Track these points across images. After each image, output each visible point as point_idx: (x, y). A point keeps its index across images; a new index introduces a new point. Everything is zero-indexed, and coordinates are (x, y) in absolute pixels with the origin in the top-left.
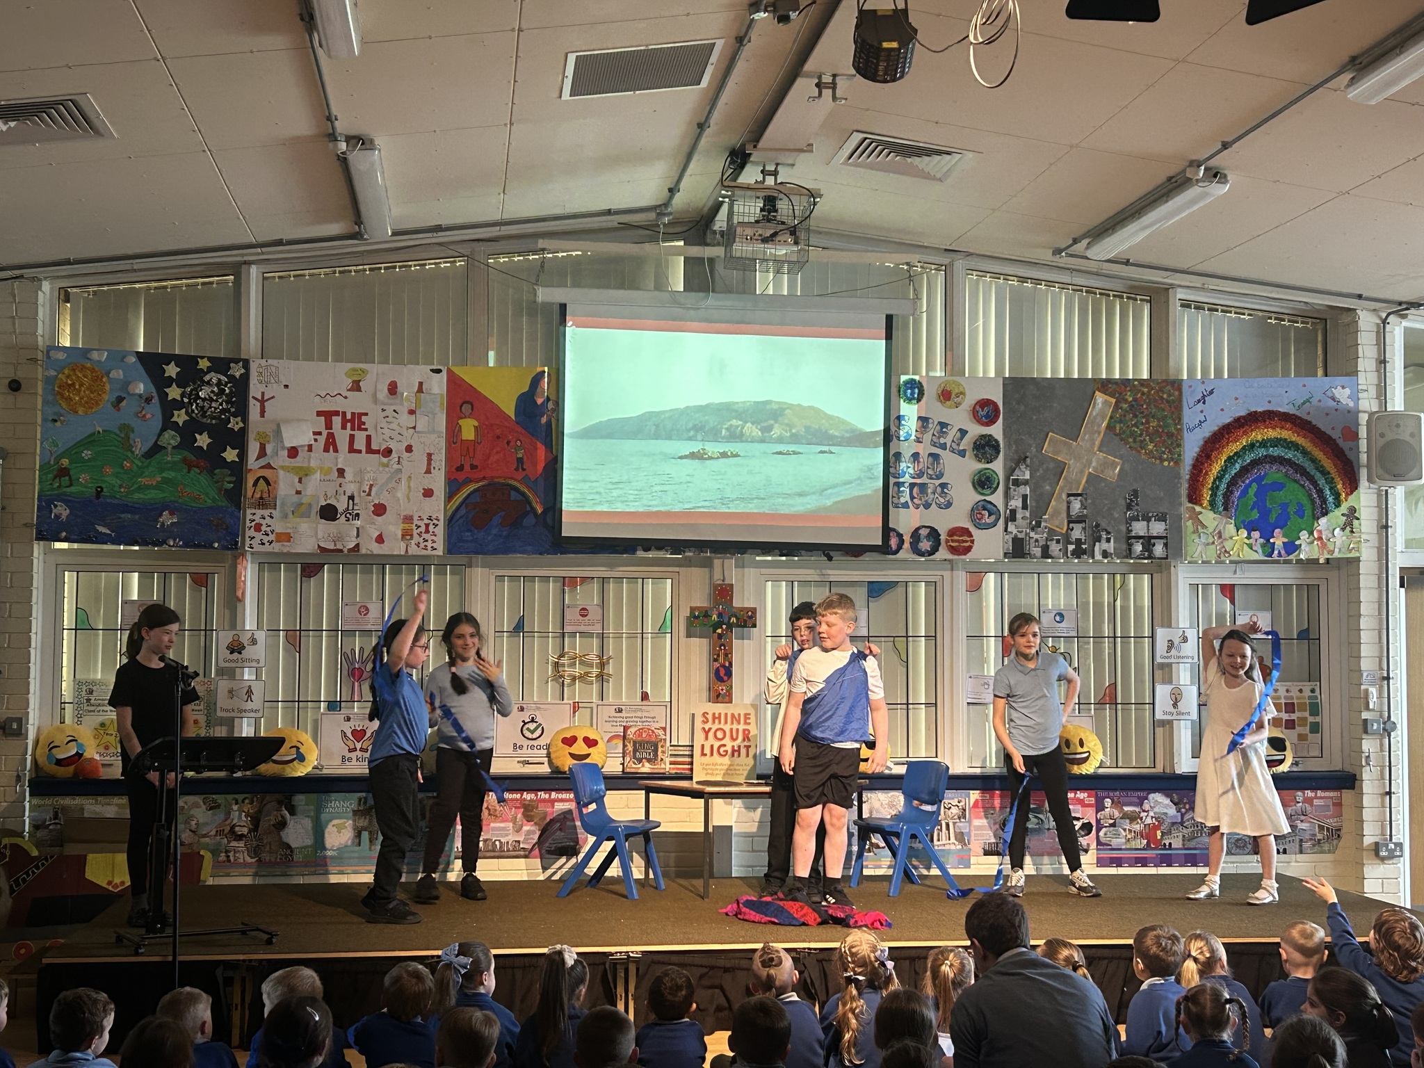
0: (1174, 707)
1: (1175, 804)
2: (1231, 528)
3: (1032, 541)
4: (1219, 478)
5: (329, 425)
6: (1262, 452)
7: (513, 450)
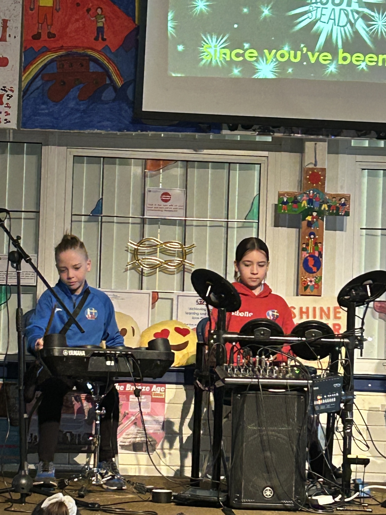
7: (92, 19)
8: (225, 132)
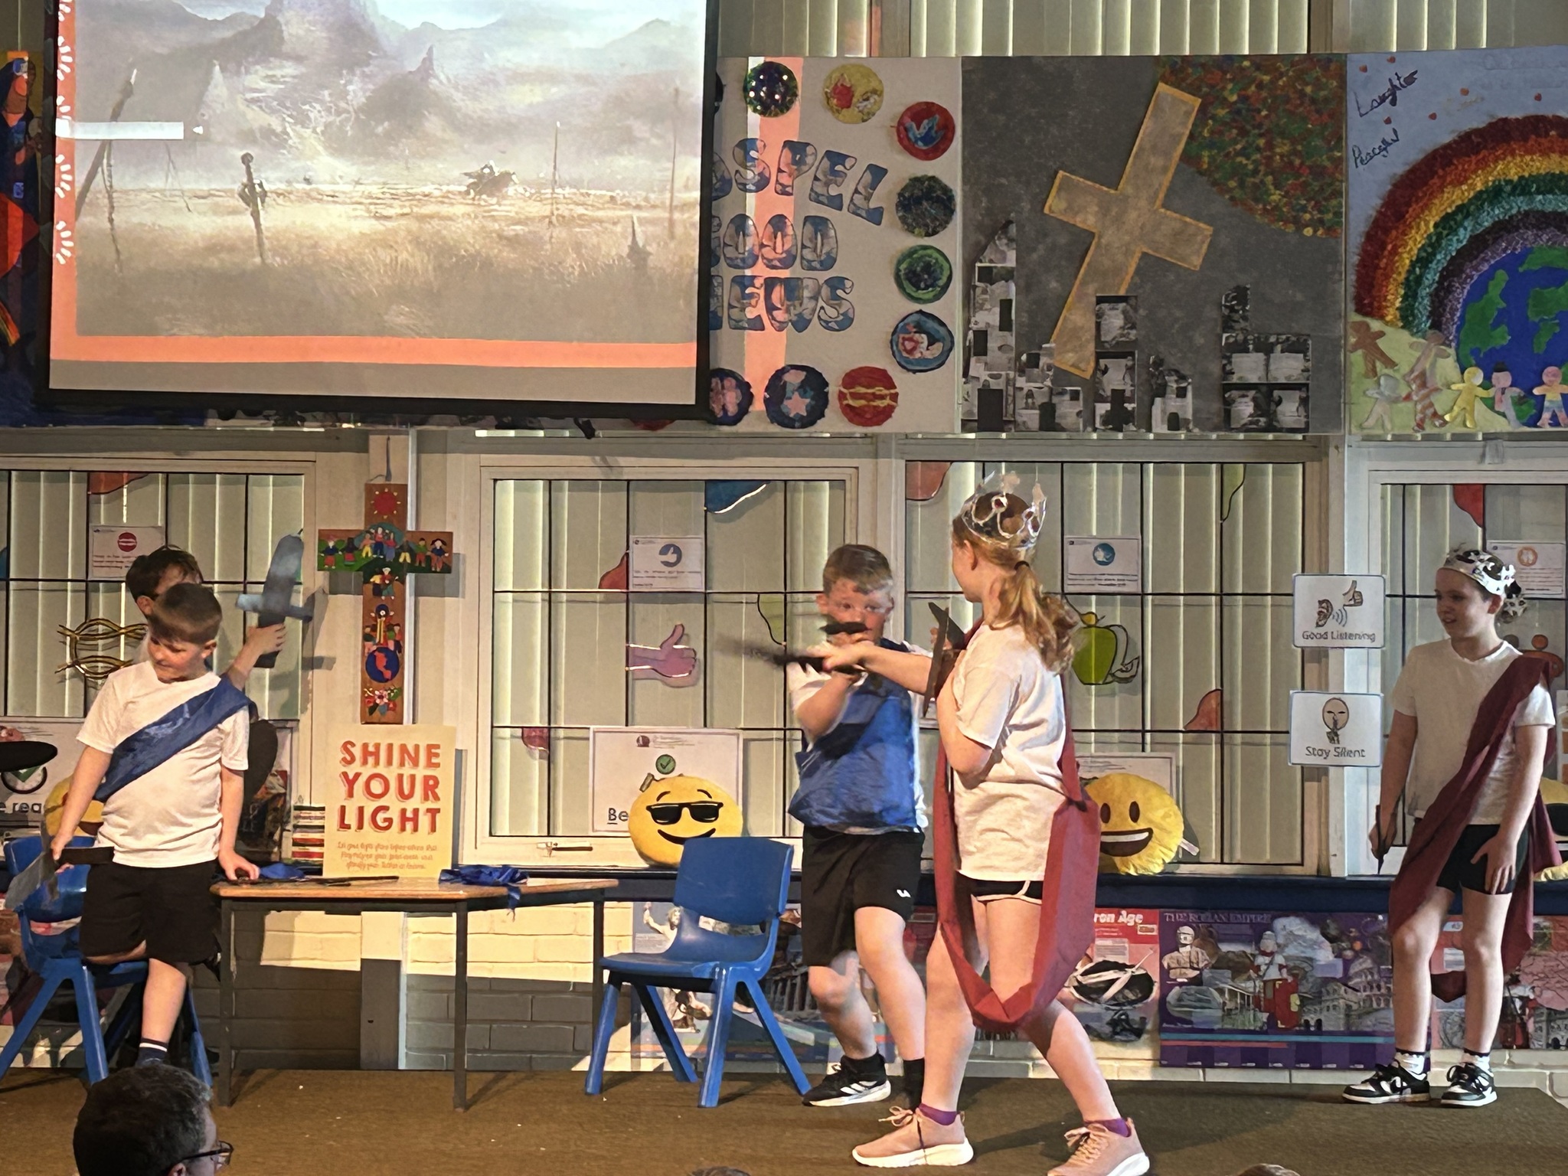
0: (1332, 740)
1: (1332, 940)
2: (1448, 366)
3: (1019, 394)
4: (1423, 261)
6: (1519, 205)
8: (213, 422)
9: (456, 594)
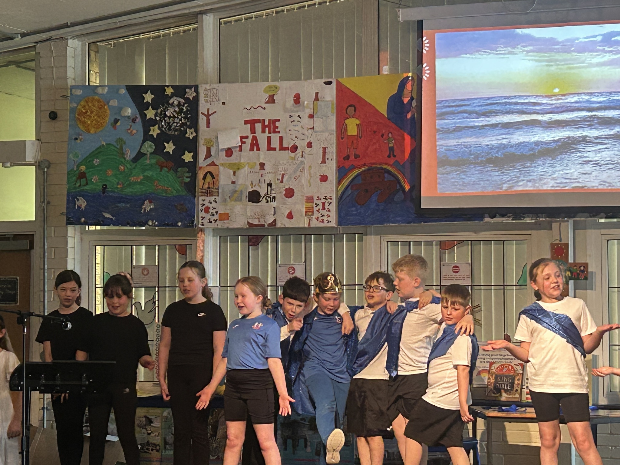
5: (253, 131)
7: (386, 141)
8: (487, 219)
9: (592, 289)
